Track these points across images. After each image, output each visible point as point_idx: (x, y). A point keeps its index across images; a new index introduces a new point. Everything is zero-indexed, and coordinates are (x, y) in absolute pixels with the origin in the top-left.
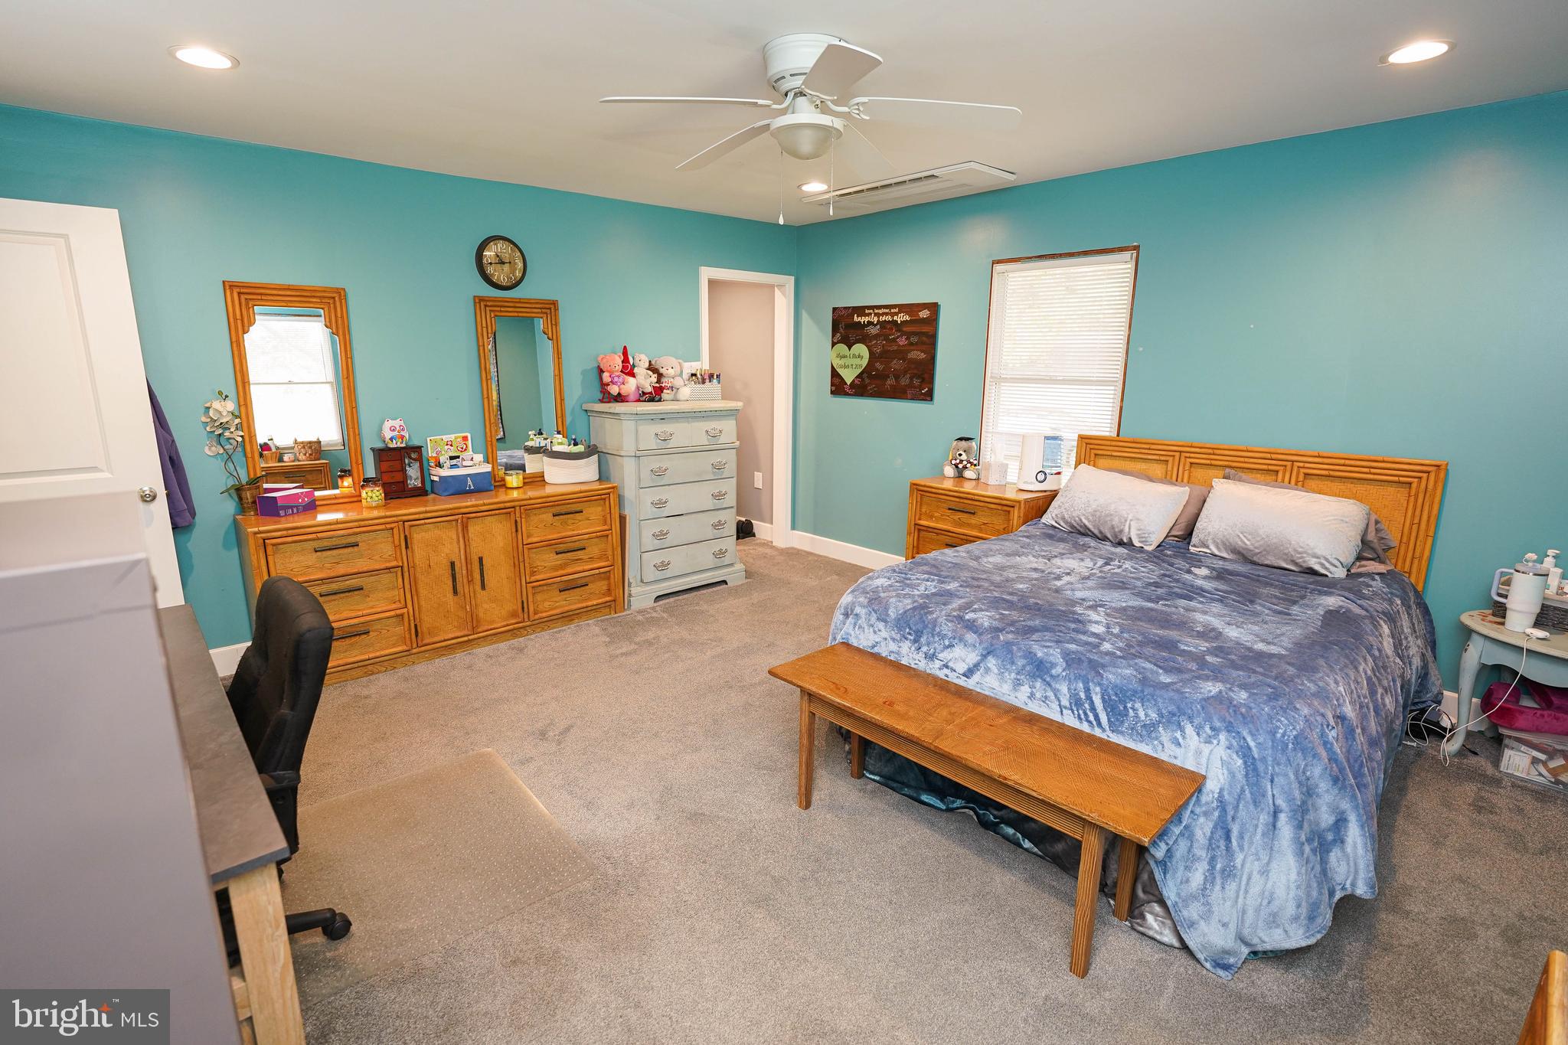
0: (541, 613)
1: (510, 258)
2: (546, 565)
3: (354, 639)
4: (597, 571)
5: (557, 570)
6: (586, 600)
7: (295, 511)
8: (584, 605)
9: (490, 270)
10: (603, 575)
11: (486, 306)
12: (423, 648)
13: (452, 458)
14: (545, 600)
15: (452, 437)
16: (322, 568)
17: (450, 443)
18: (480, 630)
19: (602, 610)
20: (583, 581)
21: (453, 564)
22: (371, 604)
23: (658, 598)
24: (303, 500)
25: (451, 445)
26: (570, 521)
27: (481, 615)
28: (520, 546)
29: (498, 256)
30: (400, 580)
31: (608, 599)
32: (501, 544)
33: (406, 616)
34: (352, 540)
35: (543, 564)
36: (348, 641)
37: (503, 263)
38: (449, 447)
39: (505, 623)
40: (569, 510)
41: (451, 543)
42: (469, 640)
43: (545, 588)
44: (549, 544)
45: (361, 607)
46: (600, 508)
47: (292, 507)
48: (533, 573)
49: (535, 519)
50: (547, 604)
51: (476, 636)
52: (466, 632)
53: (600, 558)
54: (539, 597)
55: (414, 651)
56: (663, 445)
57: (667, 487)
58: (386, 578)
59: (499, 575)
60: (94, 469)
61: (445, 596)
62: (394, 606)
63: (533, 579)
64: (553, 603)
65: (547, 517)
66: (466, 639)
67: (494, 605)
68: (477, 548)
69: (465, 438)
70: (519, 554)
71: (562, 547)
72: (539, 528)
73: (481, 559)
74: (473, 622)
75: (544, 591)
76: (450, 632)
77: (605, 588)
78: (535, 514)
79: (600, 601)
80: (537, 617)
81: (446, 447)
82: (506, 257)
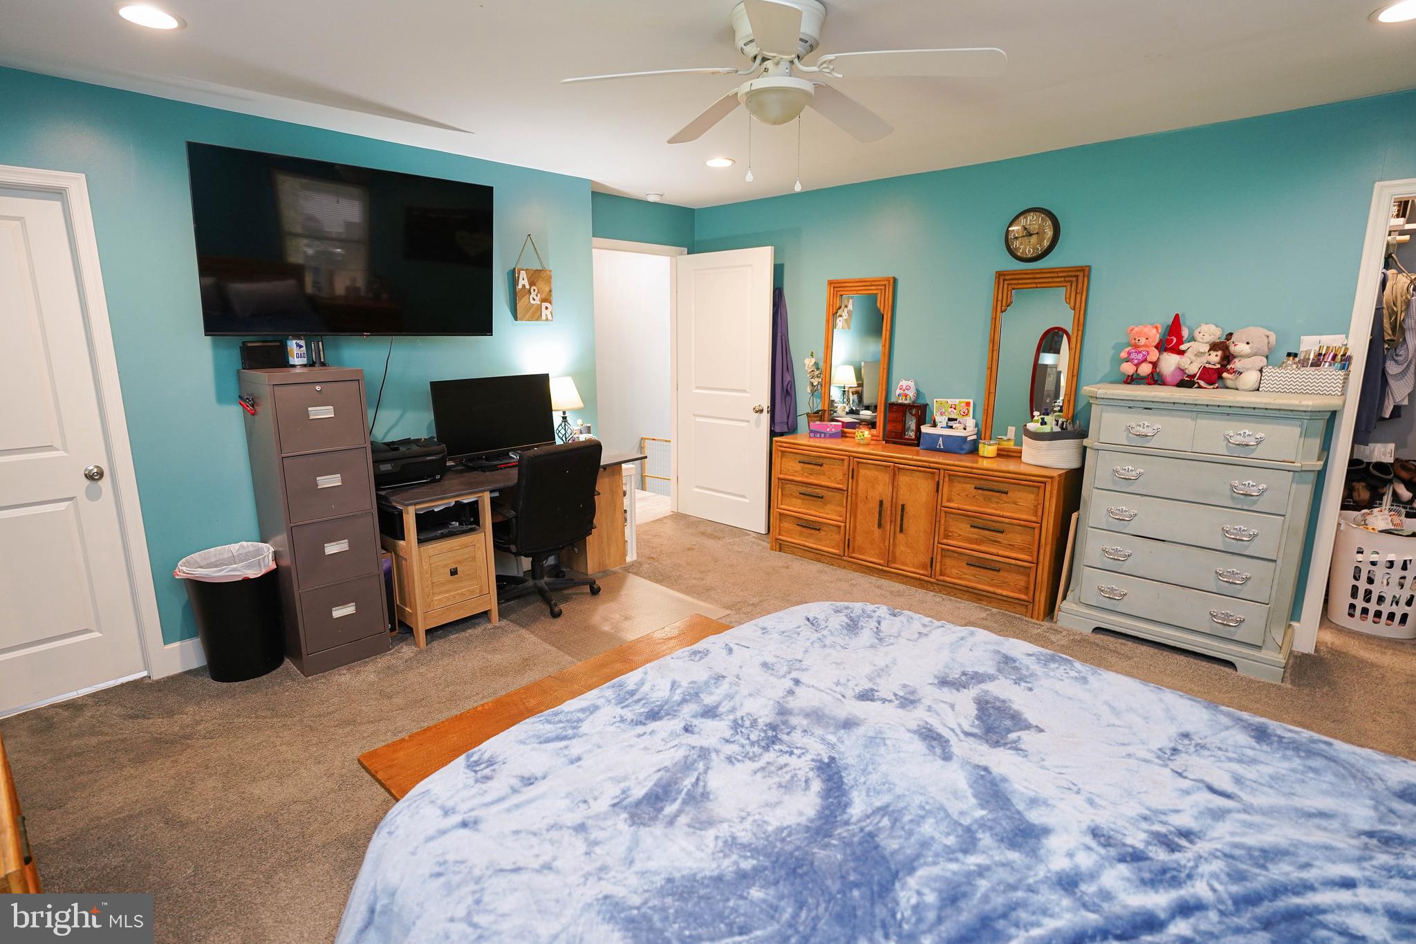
0: (948, 577)
1: (1039, 228)
2: (961, 533)
3: (813, 531)
4: (1013, 562)
5: (971, 543)
6: (998, 587)
7: (823, 435)
8: (991, 589)
9: (1016, 244)
10: (1022, 569)
11: (1004, 280)
12: (851, 559)
13: (950, 420)
14: (954, 566)
15: (956, 401)
16: (802, 475)
17: (953, 406)
18: (893, 565)
19: (1016, 606)
20: (997, 566)
21: (881, 503)
22: (827, 511)
23: (1098, 630)
24: (831, 430)
25: (955, 409)
26: (994, 499)
27: (898, 554)
28: (939, 507)
29: (1025, 229)
30: (845, 501)
31: (1023, 597)
32: (924, 500)
33: (842, 528)
34: (820, 461)
35: (958, 531)
36: (809, 531)
37: (1030, 235)
38: (952, 409)
39: (914, 570)
40: (992, 487)
41: (884, 485)
42: (882, 570)
43: (955, 555)
44: (966, 515)
45: (820, 510)
46: (1033, 496)
47: (821, 433)
48: (946, 537)
49: (958, 487)
50: (954, 571)
51: (888, 569)
52: (882, 562)
53: (1022, 550)
54: (948, 561)
55: (845, 558)
56: (1139, 442)
57: (1139, 497)
58: (838, 495)
59: (917, 525)
60: (744, 391)
61: (873, 526)
62: (838, 518)
63: (945, 541)
64: (958, 573)
65: (970, 487)
66: (880, 567)
67: (909, 551)
68: (904, 496)
69: (968, 404)
70: (938, 514)
71: (980, 523)
72: (961, 498)
73: (903, 506)
74: (890, 558)
75: (954, 557)
76: (872, 558)
77: (1022, 584)
78: (960, 482)
79: (1011, 594)
80: (941, 578)
81: (950, 410)
82: (1034, 228)
